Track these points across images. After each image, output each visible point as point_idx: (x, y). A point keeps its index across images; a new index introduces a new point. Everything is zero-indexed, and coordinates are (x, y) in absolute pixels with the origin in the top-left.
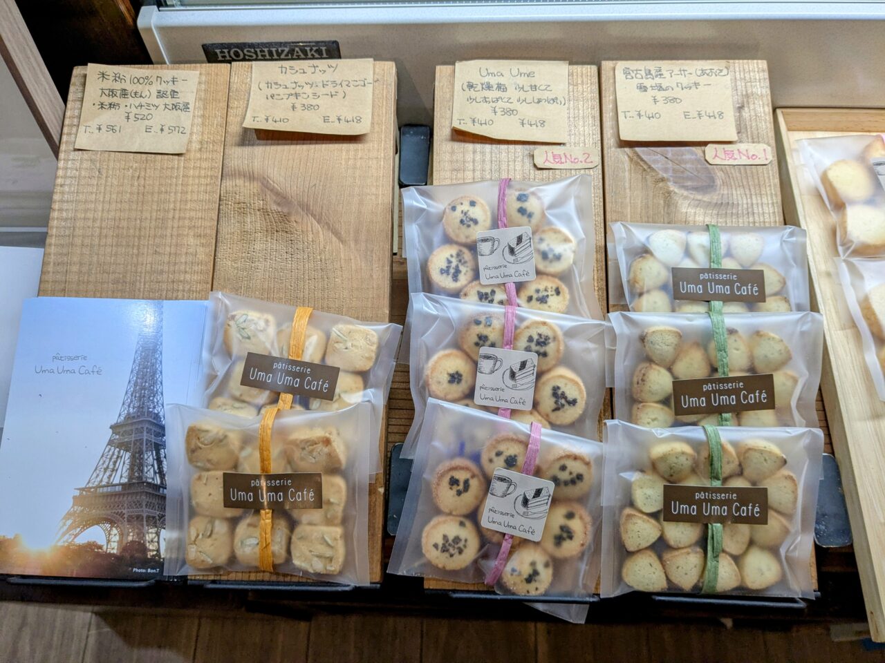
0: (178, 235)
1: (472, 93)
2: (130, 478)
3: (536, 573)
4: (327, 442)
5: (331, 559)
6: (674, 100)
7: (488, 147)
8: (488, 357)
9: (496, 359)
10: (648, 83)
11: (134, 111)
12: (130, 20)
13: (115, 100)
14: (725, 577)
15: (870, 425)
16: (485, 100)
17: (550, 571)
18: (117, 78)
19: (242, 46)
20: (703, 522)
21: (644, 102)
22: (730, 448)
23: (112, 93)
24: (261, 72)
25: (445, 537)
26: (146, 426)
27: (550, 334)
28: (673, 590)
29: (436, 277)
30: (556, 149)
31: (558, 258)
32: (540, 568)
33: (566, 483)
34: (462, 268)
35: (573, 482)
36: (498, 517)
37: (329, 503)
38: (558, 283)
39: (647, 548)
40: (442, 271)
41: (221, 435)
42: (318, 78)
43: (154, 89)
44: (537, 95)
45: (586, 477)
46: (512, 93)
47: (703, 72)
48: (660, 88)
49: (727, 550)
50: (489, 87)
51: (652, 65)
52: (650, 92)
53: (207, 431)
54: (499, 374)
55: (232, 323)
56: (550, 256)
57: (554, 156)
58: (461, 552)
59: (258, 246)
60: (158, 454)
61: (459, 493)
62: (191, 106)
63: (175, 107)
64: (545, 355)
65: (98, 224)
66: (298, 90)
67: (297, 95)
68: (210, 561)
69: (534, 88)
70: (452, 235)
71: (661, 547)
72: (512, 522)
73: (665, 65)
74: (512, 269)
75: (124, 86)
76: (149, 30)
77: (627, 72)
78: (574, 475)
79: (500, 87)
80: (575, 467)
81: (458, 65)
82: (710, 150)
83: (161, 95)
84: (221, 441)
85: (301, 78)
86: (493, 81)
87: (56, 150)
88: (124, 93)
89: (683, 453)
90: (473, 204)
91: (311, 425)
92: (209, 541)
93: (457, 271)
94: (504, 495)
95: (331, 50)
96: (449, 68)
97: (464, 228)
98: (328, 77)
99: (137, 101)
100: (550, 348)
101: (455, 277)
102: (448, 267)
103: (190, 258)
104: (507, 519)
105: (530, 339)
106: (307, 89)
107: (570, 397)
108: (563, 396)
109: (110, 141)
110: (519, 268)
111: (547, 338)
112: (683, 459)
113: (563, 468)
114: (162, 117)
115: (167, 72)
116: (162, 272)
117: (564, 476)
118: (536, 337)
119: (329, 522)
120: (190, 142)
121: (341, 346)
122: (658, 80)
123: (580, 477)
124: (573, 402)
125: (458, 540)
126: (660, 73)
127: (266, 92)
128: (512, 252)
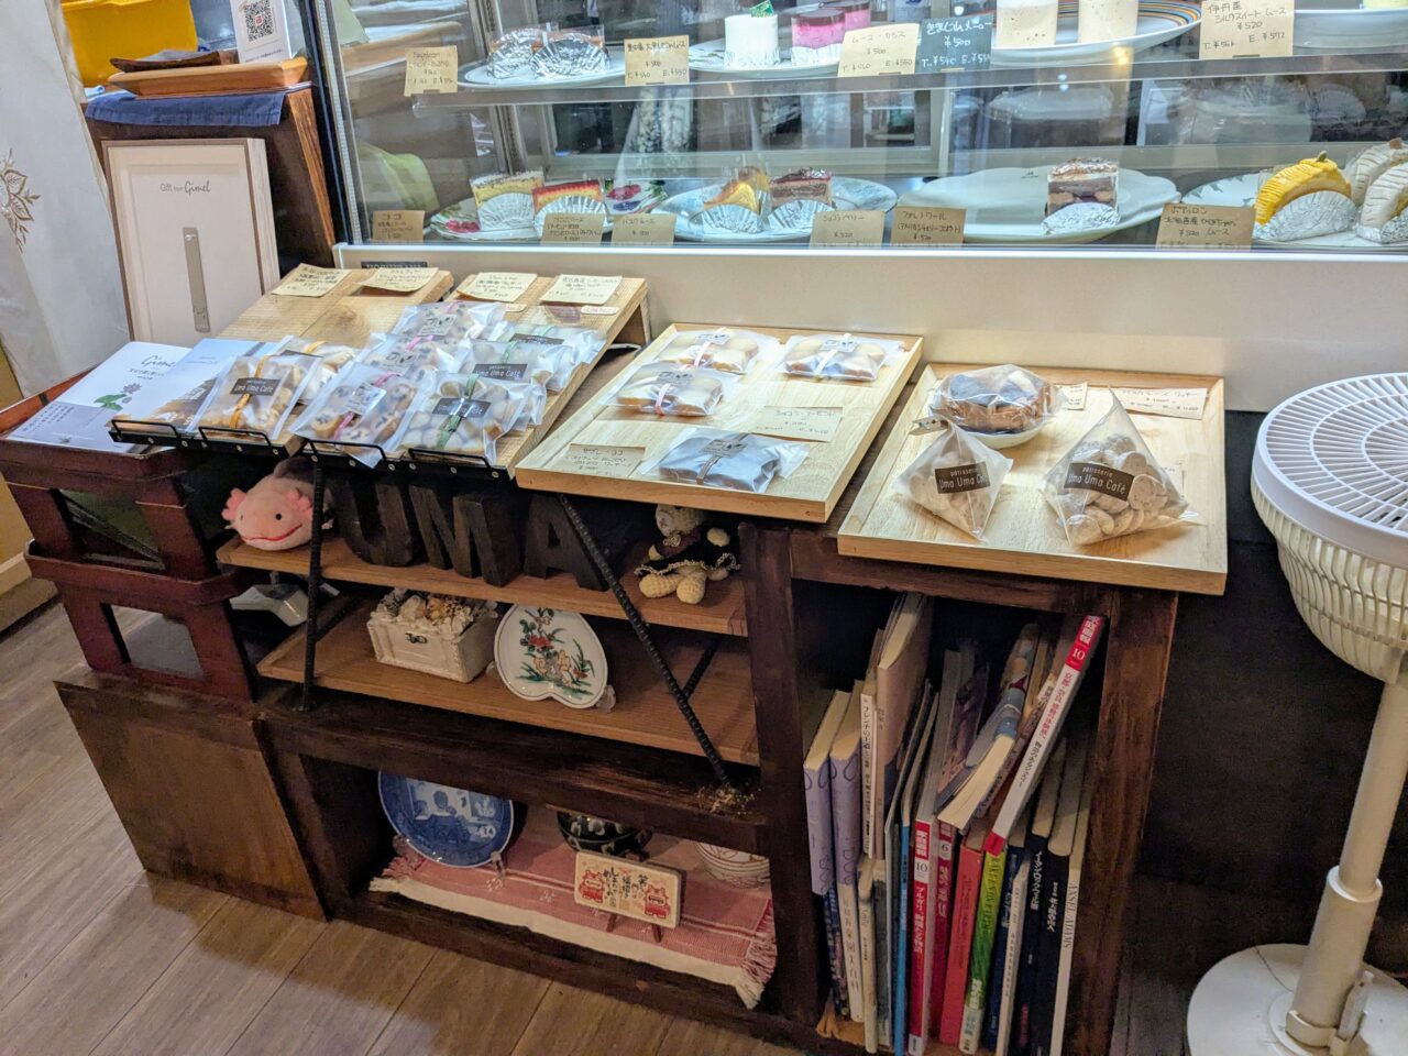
3: (359, 436)
5: (264, 421)
6: (582, 290)
9: (398, 354)
10: (573, 284)
11: (311, 282)
13: (305, 279)
14: (452, 443)
15: (599, 422)
19: (380, 263)
21: (566, 289)
23: (305, 276)
24: (381, 271)
32: (363, 435)
35: (400, 399)
36: (352, 405)
37: (279, 398)
39: (418, 428)
42: (408, 274)
43: (325, 277)
44: (512, 285)
45: (408, 397)
46: (500, 285)
47: (606, 281)
51: (580, 277)
52: (572, 286)
58: (327, 422)
59: (328, 329)
62: (338, 282)
63: (331, 281)
65: (260, 319)
66: (394, 278)
69: (513, 283)
71: (426, 428)
74: (436, 330)
75: (313, 274)
76: (338, 252)
77: (565, 279)
78: (401, 396)
79: (496, 283)
80: (403, 391)
82: (585, 307)
83: (328, 278)
86: (494, 281)
87: (261, 295)
88: (311, 276)
89: (455, 382)
98: (413, 274)
99: (315, 279)
100: (430, 355)
106: (398, 278)
109: (290, 292)
112: (454, 385)
113: (398, 391)
114: (322, 285)
115: (338, 272)
117: (397, 395)
119: (274, 406)
120: (327, 293)
123: (404, 397)
125: (328, 416)
126: (583, 281)
127: (377, 278)
128: (441, 323)
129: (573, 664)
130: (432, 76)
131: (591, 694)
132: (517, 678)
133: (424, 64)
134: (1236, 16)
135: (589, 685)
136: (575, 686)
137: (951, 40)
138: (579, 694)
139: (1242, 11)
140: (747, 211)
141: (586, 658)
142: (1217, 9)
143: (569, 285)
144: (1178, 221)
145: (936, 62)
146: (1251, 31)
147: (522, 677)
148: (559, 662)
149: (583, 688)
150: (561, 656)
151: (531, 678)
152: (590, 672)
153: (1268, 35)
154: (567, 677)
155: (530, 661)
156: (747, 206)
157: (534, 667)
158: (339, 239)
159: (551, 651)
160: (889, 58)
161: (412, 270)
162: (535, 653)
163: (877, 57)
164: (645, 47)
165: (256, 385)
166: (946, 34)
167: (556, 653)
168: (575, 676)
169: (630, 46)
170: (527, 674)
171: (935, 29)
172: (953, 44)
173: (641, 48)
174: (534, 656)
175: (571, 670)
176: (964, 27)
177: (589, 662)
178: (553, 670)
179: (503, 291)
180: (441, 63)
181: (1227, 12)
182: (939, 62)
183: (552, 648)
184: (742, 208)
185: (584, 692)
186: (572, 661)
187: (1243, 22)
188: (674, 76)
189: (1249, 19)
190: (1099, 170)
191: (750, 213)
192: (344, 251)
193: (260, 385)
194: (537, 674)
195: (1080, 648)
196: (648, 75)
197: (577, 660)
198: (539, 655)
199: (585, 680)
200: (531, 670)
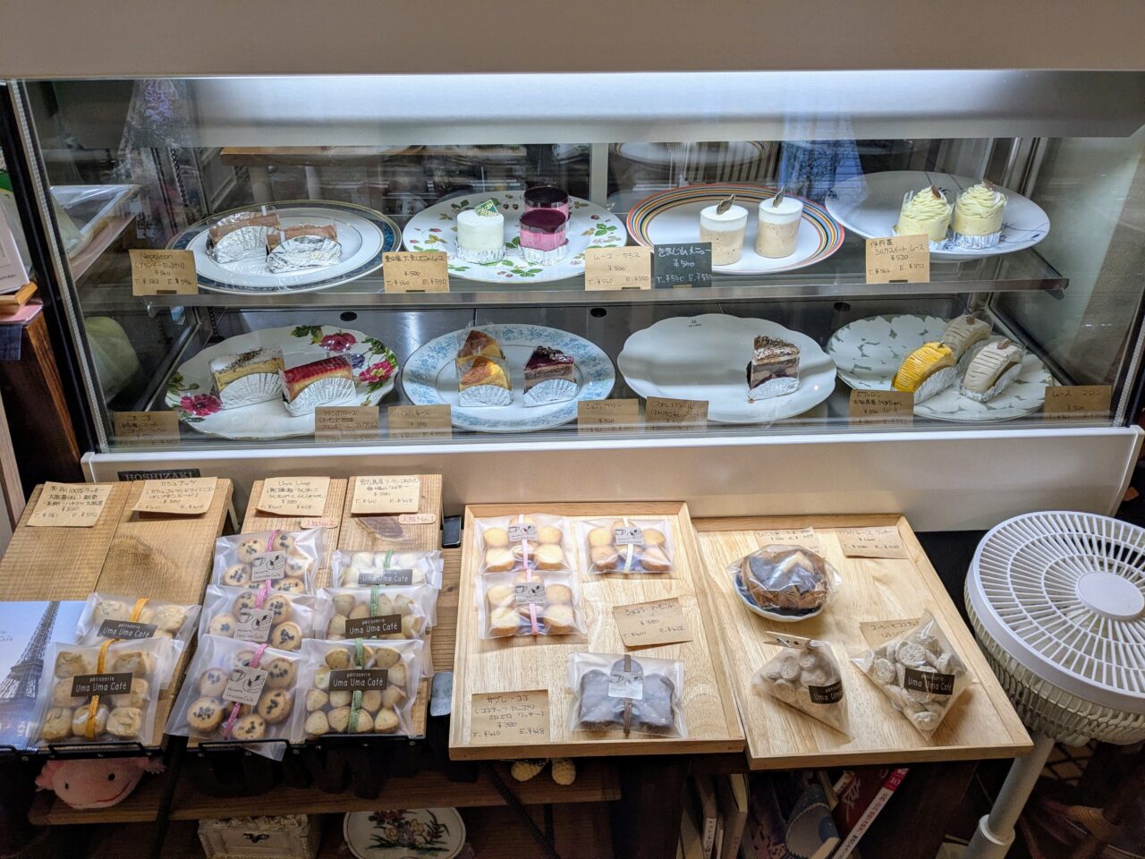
0: (79, 568)
1: (272, 493)
2: (17, 694)
3: (253, 728)
4: (140, 655)
5: (130, 725)
6: (386, 494)
7: (276, 519)
8: (245, 614)
9: (249, 615)
10: (373, 486)
11: (68, 505)
12: (77, 459)
13: (57, 501)
14: (363, 722)
15: (477, 656)
16: (279, 496)
17: (263, 727)
18: (62, 489)
19: (141, 473)
20: (351, 690)
21: (370, 495)
22: (369, 649)
23: (57, 497)
24: (150, 484)
25: (201, 709)
26: (33, 666)
27: (284, 602)
28: (332, 731)
29: (228, 580)
30: (314, 519)
31: (300, 568)
32: (256, 725)
33: (277, 676)
34: (244, 575)
35: (281, 675)
36: (233, 693)
37: (135, 693)
38: (298, 580)
39: (319, 709)
40: (231, 577)
41: (77, 655)
42: (184, 487)
43: (83, 495)
44: (309, 494)
45: (289, 672)
46: (296, 493)
47: (405, 481)
48: (380, 488)
49: (365, 707)
50: (283, 490)
51: (377, 478)
52: (374, 491)
53: (70, 653)
54: (249, 623)
55: (100, 607)
56: (296, 567)
57: (313, 523)
58: (209, 716)
59: (127, 572)
60: (37, 681)
61: (213, 682)
62: (103, 503)
63: (94, 503)
64: (280, 613)
65: (30, 564)
66: (170, 493)
67: (168, 496)
68: (55, 733)
69: (308, 490)
70: (241, 558)
71: (327, 708)
72: (241, 695)
73: (384, 478)
74: (270, 572)
75: (65, 493)
76: (87, 464)
77: (362, 481)
78: (282, 671)
79: (289, 490)
80: (283, 666)
81: (267, 480)
82: (401, 517)
83: (86, 497)
84: (77, 658)
85: (172, 488)
86: (286, 487)
87: (14, 527)
88: (64, 497)
89: (341, 652)
90: (255, 542)
91: (132, 647)
92: (57, 721)
93: (241, 576)
94: (238, 680)
95: (196, 474)
96: (262, 482)
97: (248, 555)
98: (190, 486)
99: (71, 501)
100: (283, 610)
101: (239, 580)
102: (235, 575)
103: (83, 580)
104: (238, 694)
105: (272, 605)
106: (176, 493)
107: (291, 635)
108: (287, 634)
109: (49, 522)
110: (275, 572)
111: (282, 604)
112: (341, 655)
113: (276, 666)
114: (85, 508)
115: (93, 487)
116: (64, 587)
117: (276, 671)
118: (275, 603)
119: (133, 705)
120: (98, 520)
121: (162, 616)
122: (379, 485)
123: (286, 672)
124: (292, 638)
125: (208, 710)
126: (381, 482)
127: (151, 495)
128: (272, 563)
129: (426, 828)
130: (168, 277)
131: (448, 850)
132: (366, 849)
133: (154, 265)
134: (890, 250)
135: (444, 843)
136: (429, 846)
137: (679, 262)
138: (436, 852)
139: (894, 247)
140: (502, 389)
141: (439, 823)
142: (876, 244)
143: (370, 489)
144: (862, 403)
145: (668, 279)
146: (900, 262)
147: (372, 847)
148: (412, 829)
149: (437, 846)
150: (413, 824)
151: (381, 846)
152: (445, 832)
153: (913, 266)
154: (420, 840)
155: (380, 832)
156: (501, 386)
157: (384, 836)
158: (83, 449)
159: (403, 821)
160: (628, 275)
161: (187, 480)
162: (385, 825)
163: (619, 273)
164: (402, 258)
165: (104, 683)
166: (675, 257)
167: (407, 823)
168: (428, 838)
169: (387, 258)
170: (378, 843)
171: (665, 253)
172: (681, 265)
173: (399, 259)
174: (384, 828)
175: (425, 834)
176: (689, 252)
177: (444, 825)
178: (406, 836)
179: (304, 502)
180: (174, 265)
181: (883, 247)
182: (671, 280)
183: (403, 818)
184: (496, 387)
185: (440, 849)
186: (425, 826)
187: (895, 255)
188: (434, 285)
189: (899, 253)
190: (788, 354)
191: (503, 391)
192: (96, 464)
193: (109, 683)
194: (388, 841)
195: (896, 778)
196: (408, 283)
197: (431, 824)
198: (389, 826)
199: (440, 840)
200: (382, 839)
